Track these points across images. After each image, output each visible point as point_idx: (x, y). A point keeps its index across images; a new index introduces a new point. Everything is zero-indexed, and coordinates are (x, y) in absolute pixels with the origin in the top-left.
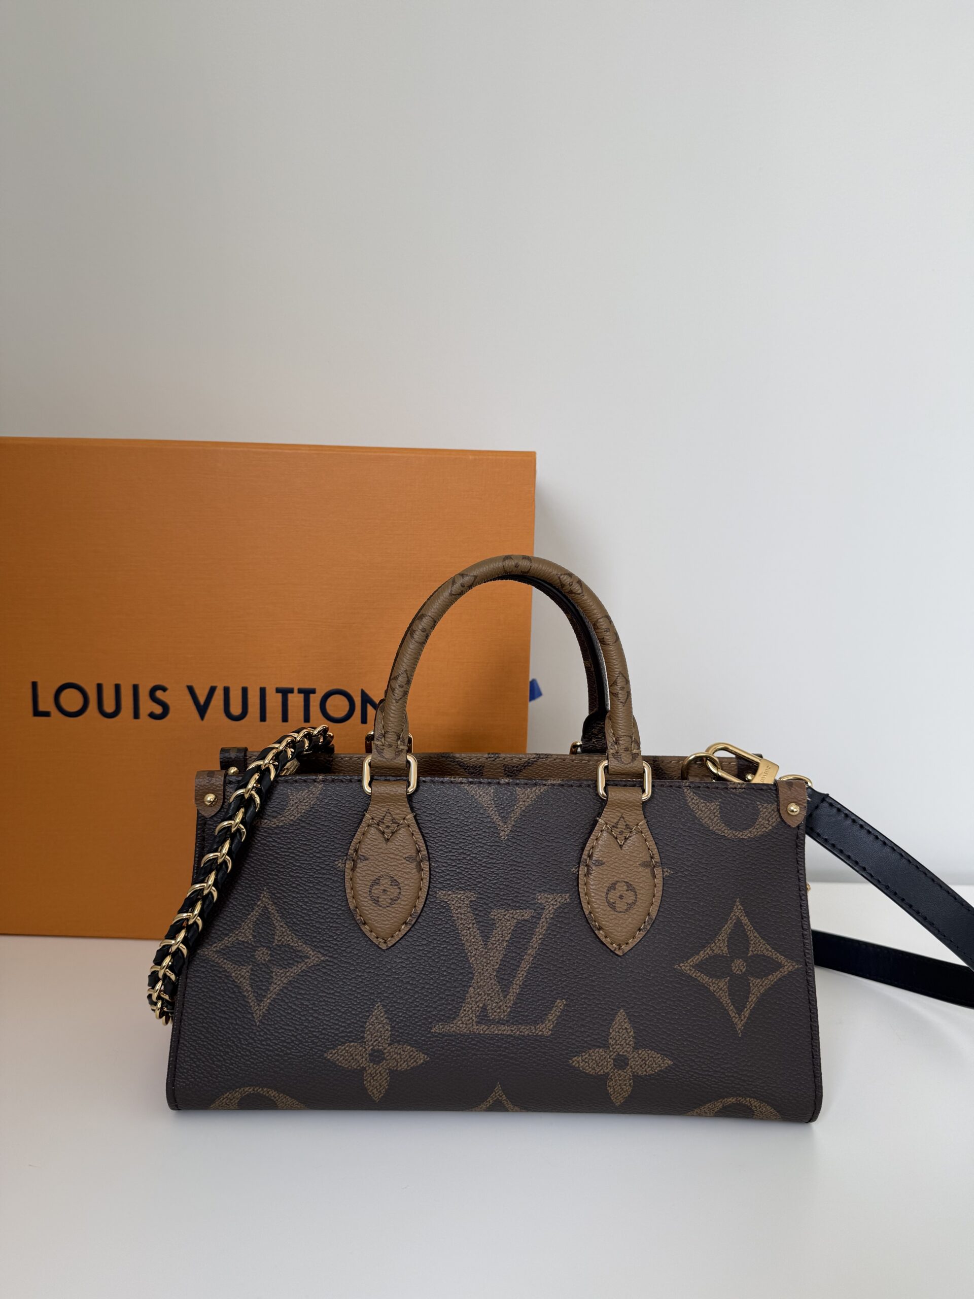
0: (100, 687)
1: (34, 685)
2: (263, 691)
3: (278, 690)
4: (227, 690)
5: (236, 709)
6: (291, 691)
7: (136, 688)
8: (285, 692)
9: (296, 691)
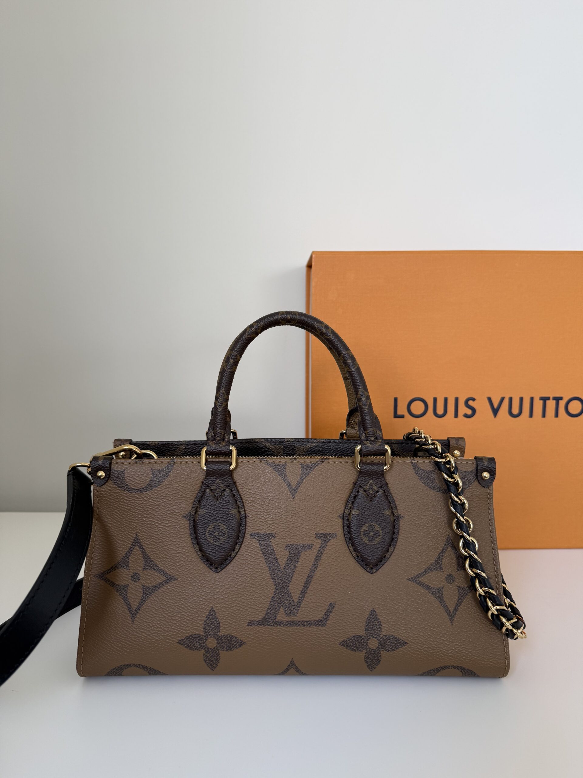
0: (435, 400)
1: (396, 400)
2: (532, 399)
3: (541, 399)
4: (511, 399)
5: (515, 411)
6: (548, 399)
7: (457, 400)
8: (545, 400)
9: (551, 398)
